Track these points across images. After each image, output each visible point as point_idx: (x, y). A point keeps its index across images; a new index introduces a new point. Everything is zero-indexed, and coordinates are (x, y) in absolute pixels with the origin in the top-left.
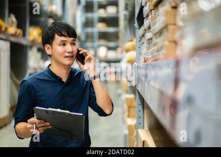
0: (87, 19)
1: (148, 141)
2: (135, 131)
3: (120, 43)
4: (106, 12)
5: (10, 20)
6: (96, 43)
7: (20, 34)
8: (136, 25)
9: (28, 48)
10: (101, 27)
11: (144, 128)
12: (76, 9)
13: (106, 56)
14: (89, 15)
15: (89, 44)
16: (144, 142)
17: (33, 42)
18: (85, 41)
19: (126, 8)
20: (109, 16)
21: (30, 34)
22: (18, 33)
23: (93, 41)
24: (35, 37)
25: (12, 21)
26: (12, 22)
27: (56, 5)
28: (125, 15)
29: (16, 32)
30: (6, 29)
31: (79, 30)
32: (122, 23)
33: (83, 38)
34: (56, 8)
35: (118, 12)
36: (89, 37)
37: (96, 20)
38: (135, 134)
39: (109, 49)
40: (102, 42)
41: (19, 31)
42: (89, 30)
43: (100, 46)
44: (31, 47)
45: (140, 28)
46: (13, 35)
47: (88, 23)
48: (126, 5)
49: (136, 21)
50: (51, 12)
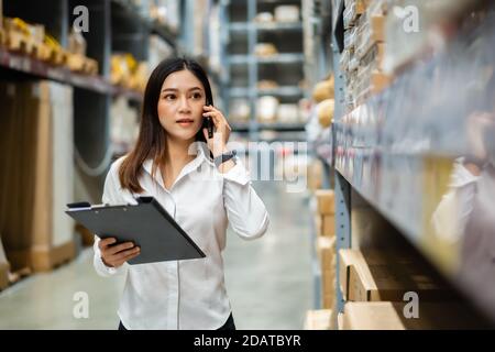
0: (232, 35)
1: (356, 266)
2: (334, 256)
3: (305, 87)
4: (274, 19)
5: (71, 39)
6: (254, 89)
7: (92, 69)
8: (334, 45)
9: (109, 101)
10: (264, 53)
11: (350, 247)
12: (209, 15)
13: (275, 117)
14: (238, 27)
15: (237, 91)
16: (348, 268)
17: (119, 87)
18: (230, 85)
19: (317, 12)
20: (281, 27)
21: (112, 69)
22: (87, 69)
23: (246, 85)
24: (122, 77)
25: (76, 42)
26: (76, 44)
27: (166, 6)
28: (315, 26)
29: (84, 66)
30: (65, 59)
31: (215, 62)
32: (310, 42)
33: (225, 77)
34: (167, 13)
35: (301, 18)
36: (238, 74)
37: (252, 38)
38: (334, 262)
39: (283, 100)
40: (267, 87)
41: (91, 64)
42: (238, 59)
43: (260, 95)
44: (115, 97)
45: (341, 51)
46: (80, 72)
47: (236, 45)
48: (317, 4)
49: (334, 39)
50: (157, 21)
